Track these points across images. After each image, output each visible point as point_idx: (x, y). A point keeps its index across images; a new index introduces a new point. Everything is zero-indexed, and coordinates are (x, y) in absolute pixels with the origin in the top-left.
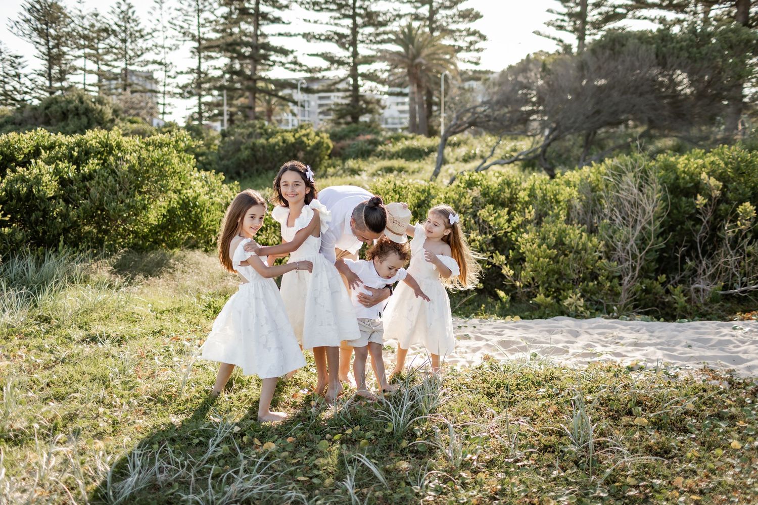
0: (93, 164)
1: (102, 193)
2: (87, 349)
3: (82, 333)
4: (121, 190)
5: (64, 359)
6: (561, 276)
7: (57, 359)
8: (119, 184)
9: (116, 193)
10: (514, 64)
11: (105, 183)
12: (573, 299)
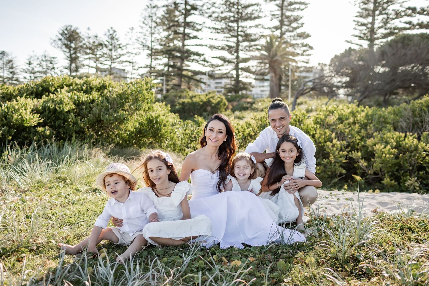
0: (95, 95)
1: (100, 110)
2: (90, 197)
3: (86, 188)
4: (111, 108)
5: (74, 202)
6: (400, 167)
7: (69, 202)
8: (111, 105)
9: (108, 111)
10: (338, 54)
11: (102, 105)
12: (411, 181)
